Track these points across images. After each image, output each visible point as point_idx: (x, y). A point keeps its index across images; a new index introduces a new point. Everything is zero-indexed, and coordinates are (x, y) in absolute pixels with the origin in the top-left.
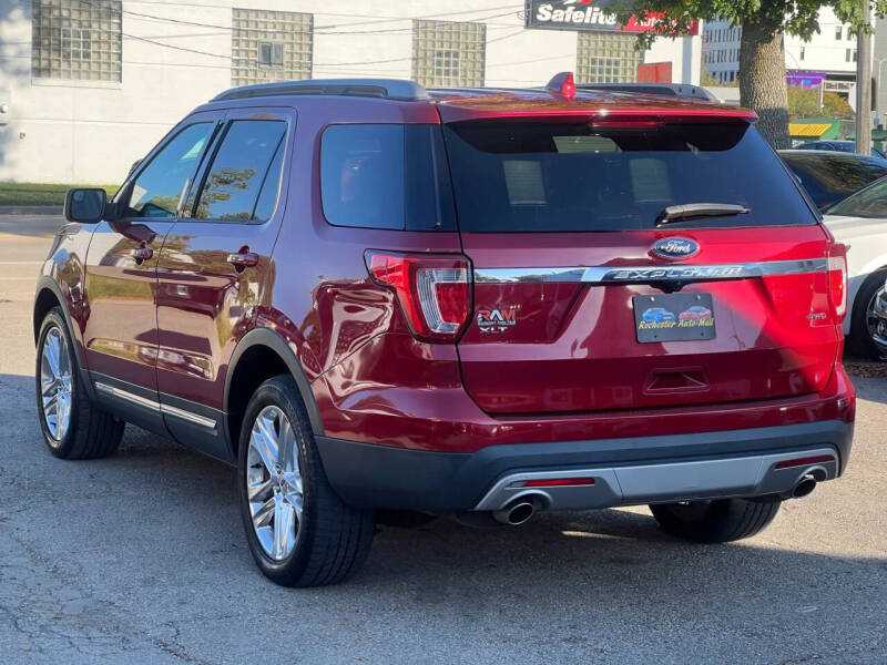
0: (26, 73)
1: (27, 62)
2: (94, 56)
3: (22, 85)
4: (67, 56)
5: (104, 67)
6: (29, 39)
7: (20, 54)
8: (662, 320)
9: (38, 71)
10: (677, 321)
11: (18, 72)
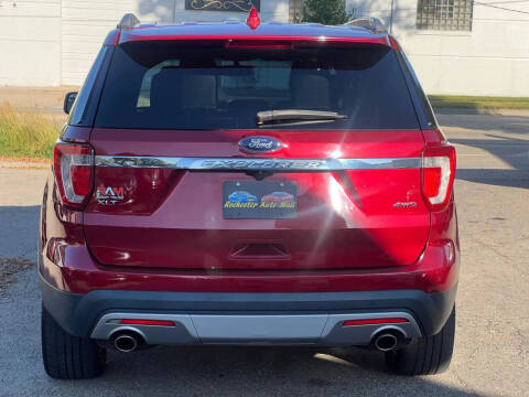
0: (412, 27)
1: (414, 21)
2: (455, 16)
3: (409, 35)
4: (438, 17)
5: (461, 22)
6: (415, 6)
7: (409, 16)
8: (245, 202)
9: (420, 26)
10: (260, 202)
11: (408, 27)
